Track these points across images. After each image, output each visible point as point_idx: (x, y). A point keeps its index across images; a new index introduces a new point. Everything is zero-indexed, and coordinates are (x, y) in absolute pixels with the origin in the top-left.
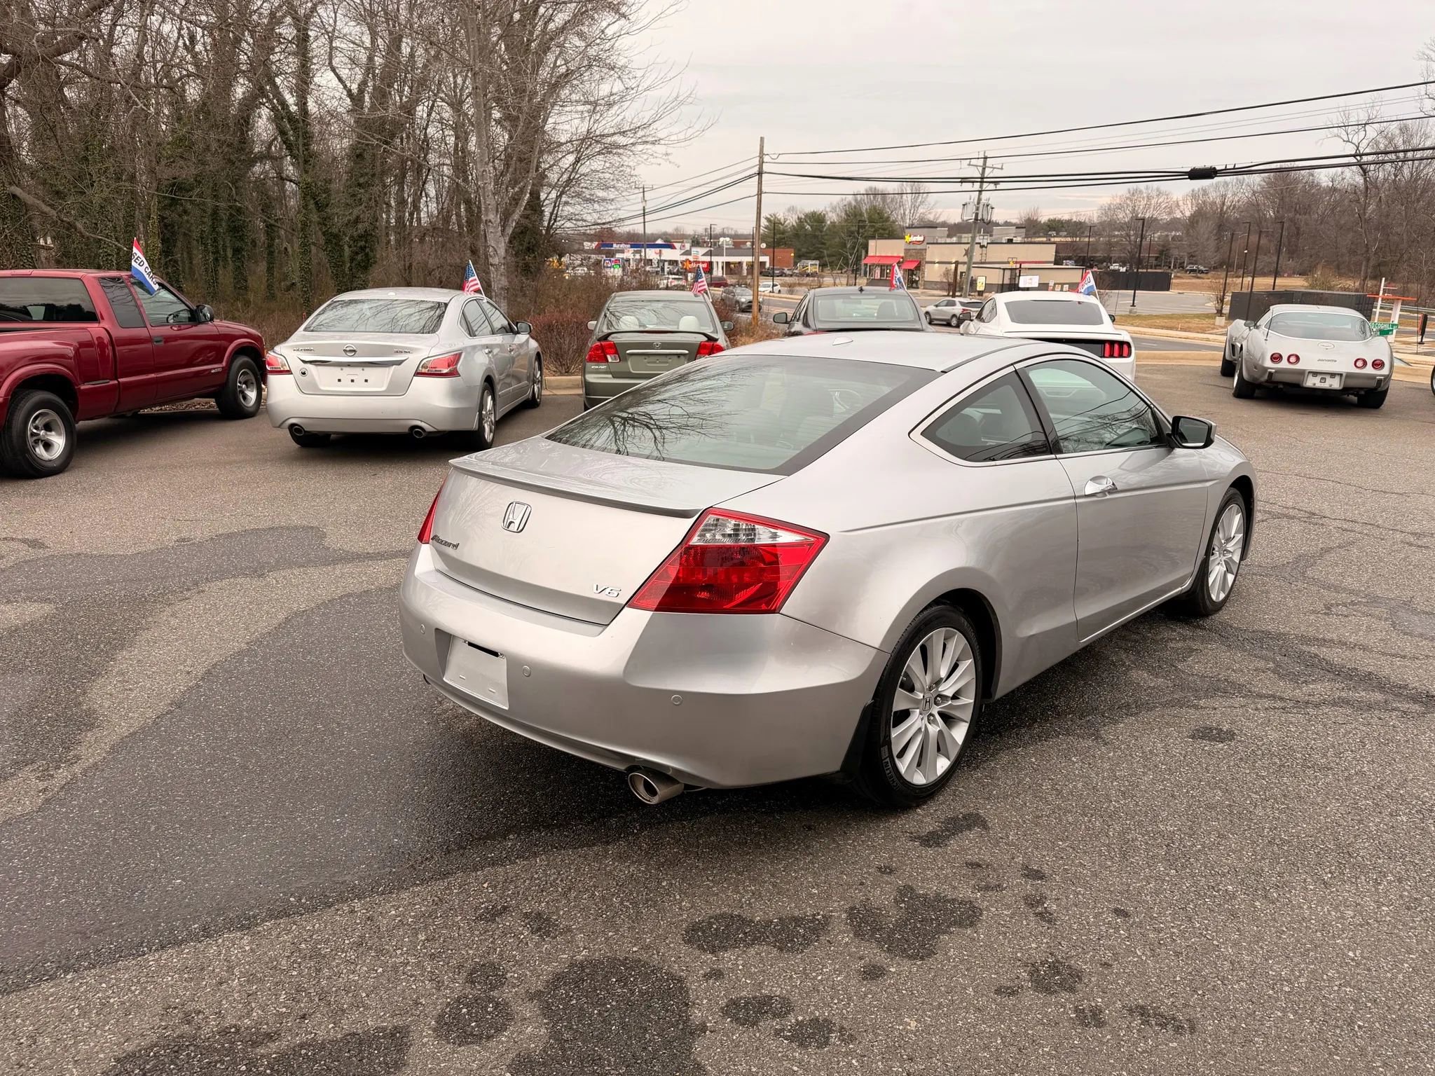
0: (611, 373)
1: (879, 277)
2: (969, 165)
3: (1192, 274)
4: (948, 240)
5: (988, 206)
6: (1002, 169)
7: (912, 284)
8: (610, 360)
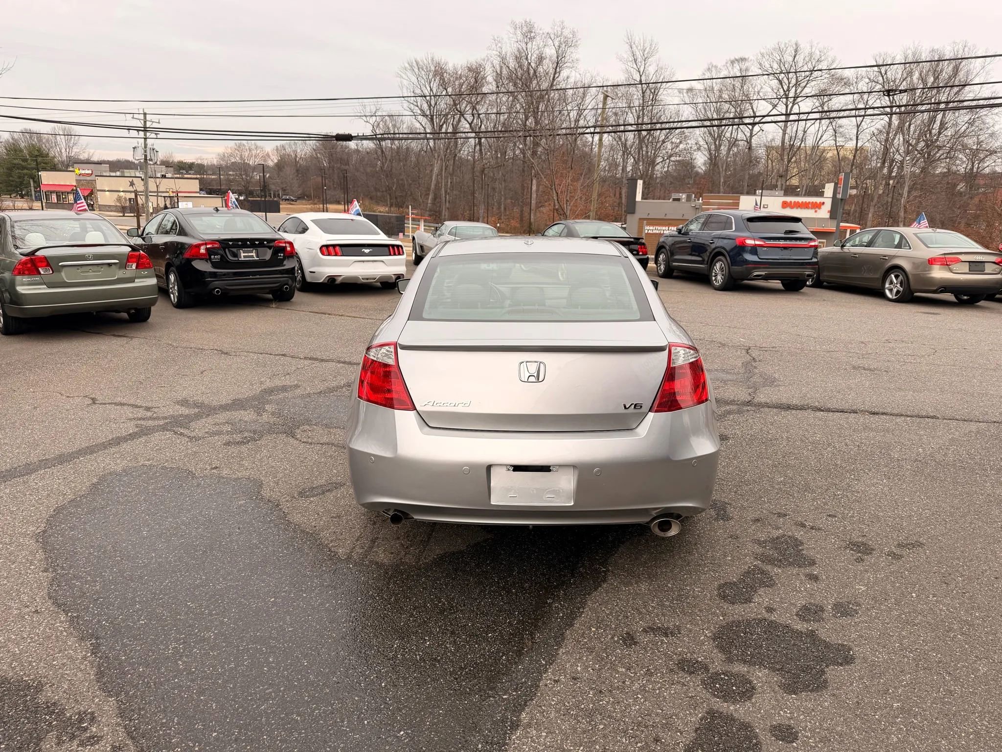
0: (45, 284)
1: (56, 201)
2: (133, 118)
3: (286, 202)
4: (113, 174)
5: (153, 150)
6: (159, 123)
7: (91, 207)
8: (42, 273)
